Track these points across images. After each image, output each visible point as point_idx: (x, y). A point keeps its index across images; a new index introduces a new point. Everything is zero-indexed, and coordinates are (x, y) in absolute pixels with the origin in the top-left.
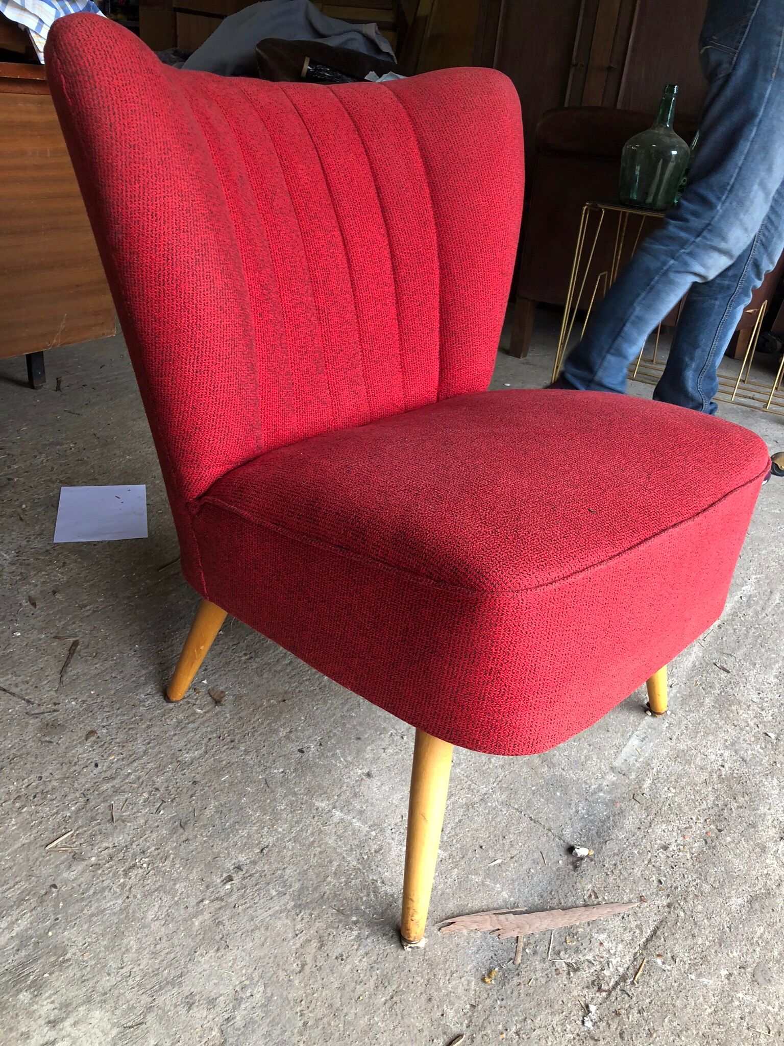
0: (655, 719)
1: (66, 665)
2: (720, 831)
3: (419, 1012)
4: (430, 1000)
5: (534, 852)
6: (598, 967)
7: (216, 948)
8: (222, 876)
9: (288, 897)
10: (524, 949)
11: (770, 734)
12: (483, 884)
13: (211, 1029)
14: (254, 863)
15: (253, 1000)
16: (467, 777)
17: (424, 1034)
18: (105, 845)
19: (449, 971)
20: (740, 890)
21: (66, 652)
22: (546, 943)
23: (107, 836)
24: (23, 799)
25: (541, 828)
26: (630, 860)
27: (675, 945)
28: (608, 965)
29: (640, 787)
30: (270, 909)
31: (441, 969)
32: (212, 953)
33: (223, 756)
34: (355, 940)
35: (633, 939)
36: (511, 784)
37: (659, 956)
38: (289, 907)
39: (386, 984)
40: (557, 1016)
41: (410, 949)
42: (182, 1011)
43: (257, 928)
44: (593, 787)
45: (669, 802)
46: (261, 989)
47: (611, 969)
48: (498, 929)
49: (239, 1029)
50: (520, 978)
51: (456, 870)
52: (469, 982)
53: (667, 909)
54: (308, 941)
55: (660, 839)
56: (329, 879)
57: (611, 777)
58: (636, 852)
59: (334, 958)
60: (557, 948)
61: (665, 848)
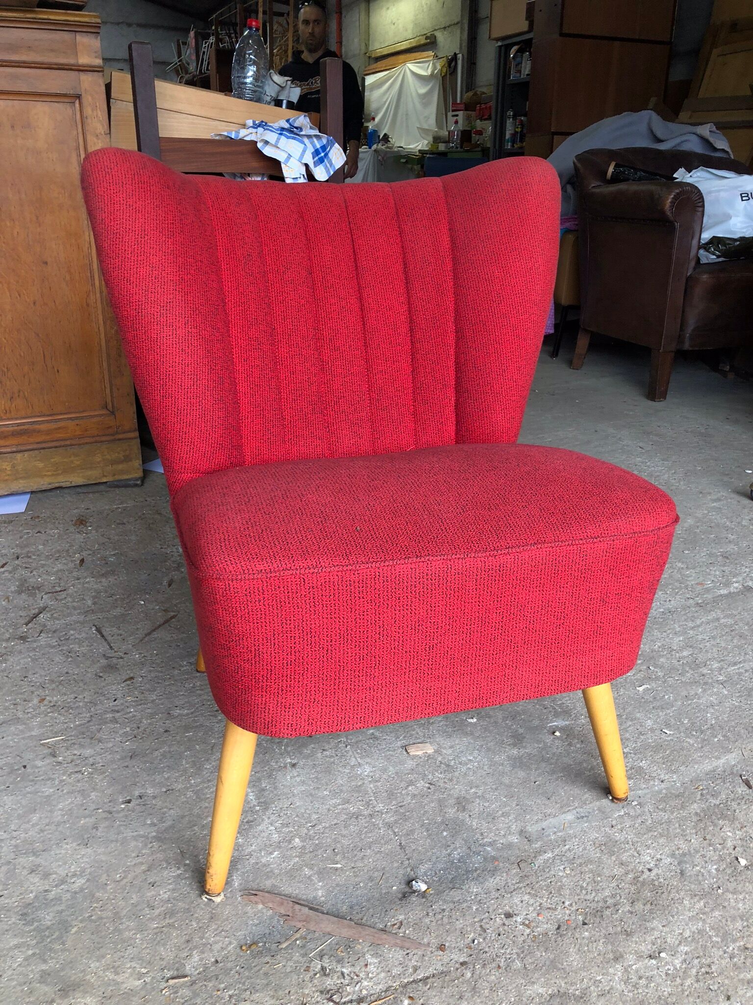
0: (613, 804)
1: (154, 630)
2: (584, 924)
3: (173, 946)
4: (188, 941)
5: (377, 871)
6: (347, 982)
7: (79, 843)
8: (126, 797)
9: (156, 828)
10: (296, 940)
11: (740, 860)
12: (309, 878)
13: (32, 892)
14: (154, 797)
15: (72, 886)
16: (374, 793)
17: (162, 963)
18: (76, 752)
19: (221, 929)
20: (553, 982)
21: (162, 621)
22: (320, 943)
23: (82, 746)
24: (55, 708)
25: (403, 855)
26: (462, 912)
27: (435, 996)
28: (357, 983)
29: (535, 857)
30: (136, 831)
31: (216, 924)
32: (75, 844)
33: (201, 719)
34: (174, 877)
35: (399, 975)
36: (408, 811)
37: (410, 998)
38: (150, 835)
39: (167, 916)
40: (274, 1000)
41: (206, 900)
42: (25, 872)
43: (117, 841)
44: (485, 840)
45: (553, 880)
46: (84, 881)
47: (357, 988)
48: (289, 916)
49: (46, 900)
50: (271, 959)
51: (297, 859)
52: (230, 943)
53: (457, 966)
54: (142, 863)
55: (511, 907)
56: (196, 828)
57: (515, 839)
58: (474, 908)
59: (149, 882)
60: (325, 952)
61: (508, 916)
